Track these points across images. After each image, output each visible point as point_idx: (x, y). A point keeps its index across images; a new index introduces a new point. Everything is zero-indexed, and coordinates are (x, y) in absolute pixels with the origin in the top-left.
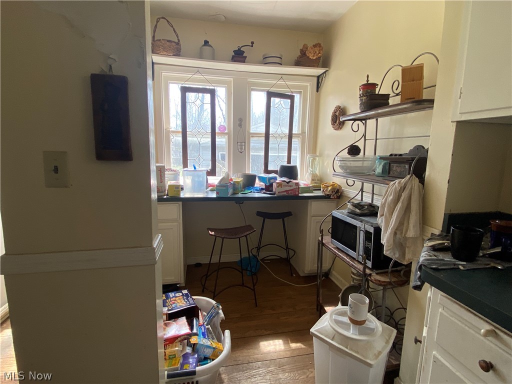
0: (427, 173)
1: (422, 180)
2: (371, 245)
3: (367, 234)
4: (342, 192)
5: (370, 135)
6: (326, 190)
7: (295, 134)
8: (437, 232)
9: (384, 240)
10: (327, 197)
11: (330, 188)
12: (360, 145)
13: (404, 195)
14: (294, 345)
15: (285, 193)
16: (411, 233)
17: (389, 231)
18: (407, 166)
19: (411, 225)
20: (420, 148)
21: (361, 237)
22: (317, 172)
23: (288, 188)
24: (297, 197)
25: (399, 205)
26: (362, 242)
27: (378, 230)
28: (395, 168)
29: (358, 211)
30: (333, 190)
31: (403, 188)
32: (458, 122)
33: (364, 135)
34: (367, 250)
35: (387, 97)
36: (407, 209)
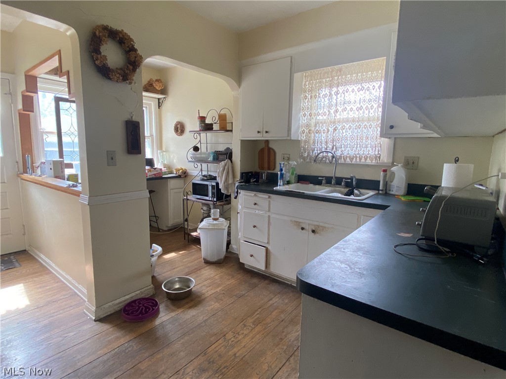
0: (233, 158)
1: (232, 162)
2: (215, 191)
3: (213, 186)
4: (187, 173)
5: (203, 140)
6: (179, 172)
7: (147, 136)
8: (238, 180)
9: (221, 186)
10: (179, 177)
11: (181, 171)
12: (199, 145)
13: (226, 167)
14: (181, 252)
15: (154, 176)
16: (230, 181)
17: (222, 182)
18: (225, 156)
19: (230, 179)
20: (228, 149)
21: (210, 188)
22: (166, 162)
23: (155, 173)
24: (162, 178)
25: (225, 171)
26: (210, 191)
27: (217, 184)
28: (221, 157)
29: (205, 178)
30: (182, 172)
31: (226, 165)
32: (241, 140)
33: (200, 141)
34: (213, 193)
35: (212, 125)
36: (228, 172)
